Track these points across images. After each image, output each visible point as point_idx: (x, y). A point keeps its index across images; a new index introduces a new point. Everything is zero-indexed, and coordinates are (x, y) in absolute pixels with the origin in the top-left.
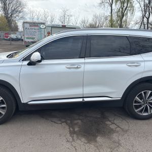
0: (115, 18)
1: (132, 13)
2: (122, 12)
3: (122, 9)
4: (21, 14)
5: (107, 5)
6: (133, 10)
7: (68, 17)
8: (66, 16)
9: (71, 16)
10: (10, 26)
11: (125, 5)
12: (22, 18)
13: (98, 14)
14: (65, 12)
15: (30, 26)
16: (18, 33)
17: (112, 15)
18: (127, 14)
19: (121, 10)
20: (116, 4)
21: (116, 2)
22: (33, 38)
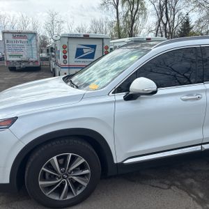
1: (145, 18)
2: (132, 16)
3: (132, 12)
6: (146, 14)
7: (58, 24)
8: (55, 22)
9: (62, 22)
11: (135, 6)
13: (98, 19)
14: (53, 16)
17: (118, 20)
19: (130, 13)
21: (123, 2)
22: (19, 56)
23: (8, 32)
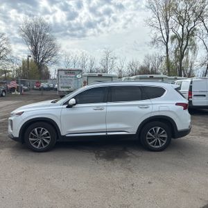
0: (172, 58)
1: (195, 52)
2: (181, 51)
3: (181, 48)
4: (54, 59)
5: (160, 44)
6: (195, 49)
7: (111, 60)
8: (109, 58)
9: (116, 58)
10: (40, 73)
11: (185, 43)
12: (55, 62)
15: (66, 73)
16: (49, 81)
17: (168, 56)
18: (187, 53)
19: (179, 49)
20: (172, 42)
22: (68, 87)
23: (62, 70)
